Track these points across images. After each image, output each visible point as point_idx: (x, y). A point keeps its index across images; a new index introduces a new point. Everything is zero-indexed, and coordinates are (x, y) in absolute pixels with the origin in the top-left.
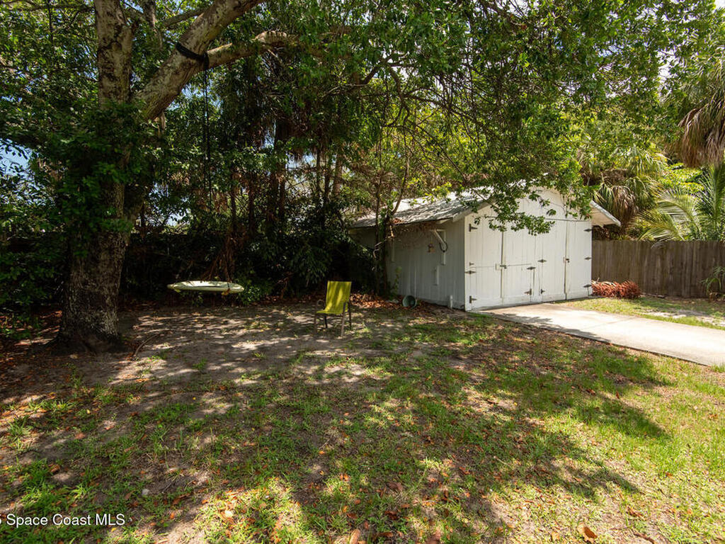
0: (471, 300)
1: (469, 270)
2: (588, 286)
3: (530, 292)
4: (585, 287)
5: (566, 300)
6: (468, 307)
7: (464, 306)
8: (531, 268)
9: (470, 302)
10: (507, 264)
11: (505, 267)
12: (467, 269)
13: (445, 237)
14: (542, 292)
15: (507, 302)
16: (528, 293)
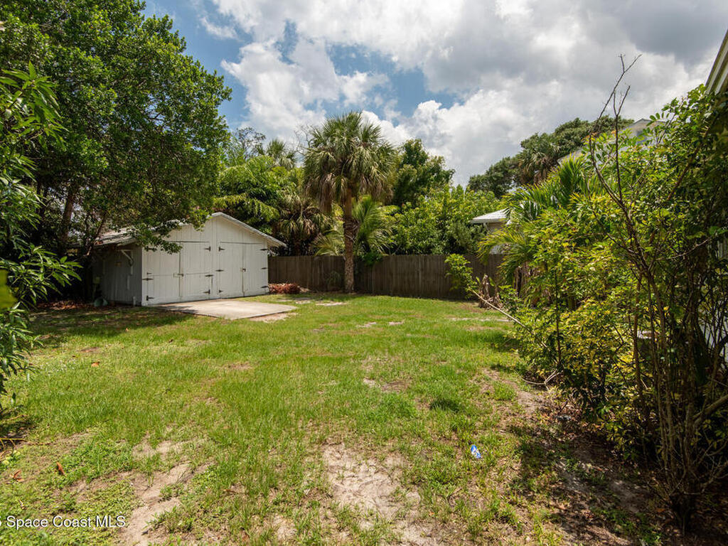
0: (148, 298)
1: (146, 277)
2: (265, 287)
3: (209, 292)
4: (263, 287)
5: (244, 297)
6: (144, 303)
7: (141, 303)
8: (209, 276)
9: (147, 300)
10: (184, 273)
11: (183, 275)
12: (144, 276)
13: (132, 255)
14: (220, 291)
15: (184, 299)
16: (206, 292)
